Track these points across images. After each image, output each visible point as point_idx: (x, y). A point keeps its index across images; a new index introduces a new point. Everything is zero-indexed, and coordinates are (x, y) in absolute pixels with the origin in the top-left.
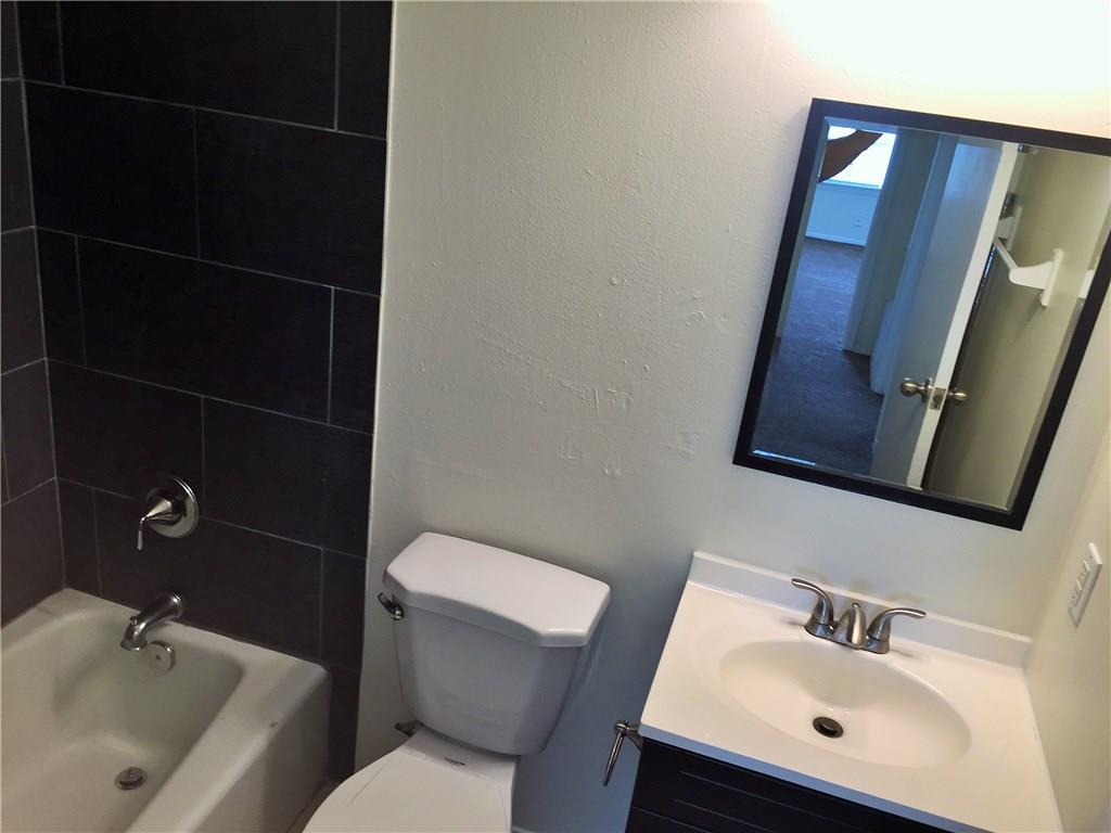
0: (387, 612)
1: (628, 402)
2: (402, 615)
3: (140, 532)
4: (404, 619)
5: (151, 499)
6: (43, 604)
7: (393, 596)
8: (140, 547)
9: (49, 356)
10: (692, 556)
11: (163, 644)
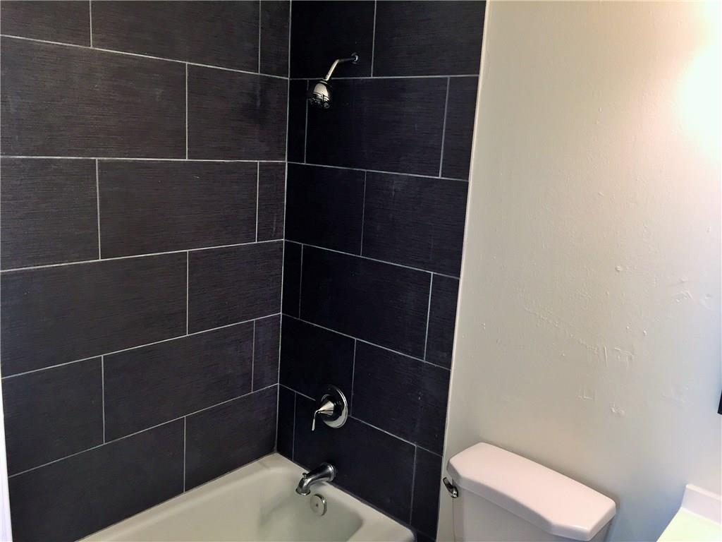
0: (447, 491)
1: (630, 358)
2: (457, 495)
3: (314, 421)
4: (458, 499)
5: (324, 400)
6: (261, 460)
7: (453, 481)
8: (313, 430)
9: (283, 312)
10: (685, 487)
11: (321, 497)
